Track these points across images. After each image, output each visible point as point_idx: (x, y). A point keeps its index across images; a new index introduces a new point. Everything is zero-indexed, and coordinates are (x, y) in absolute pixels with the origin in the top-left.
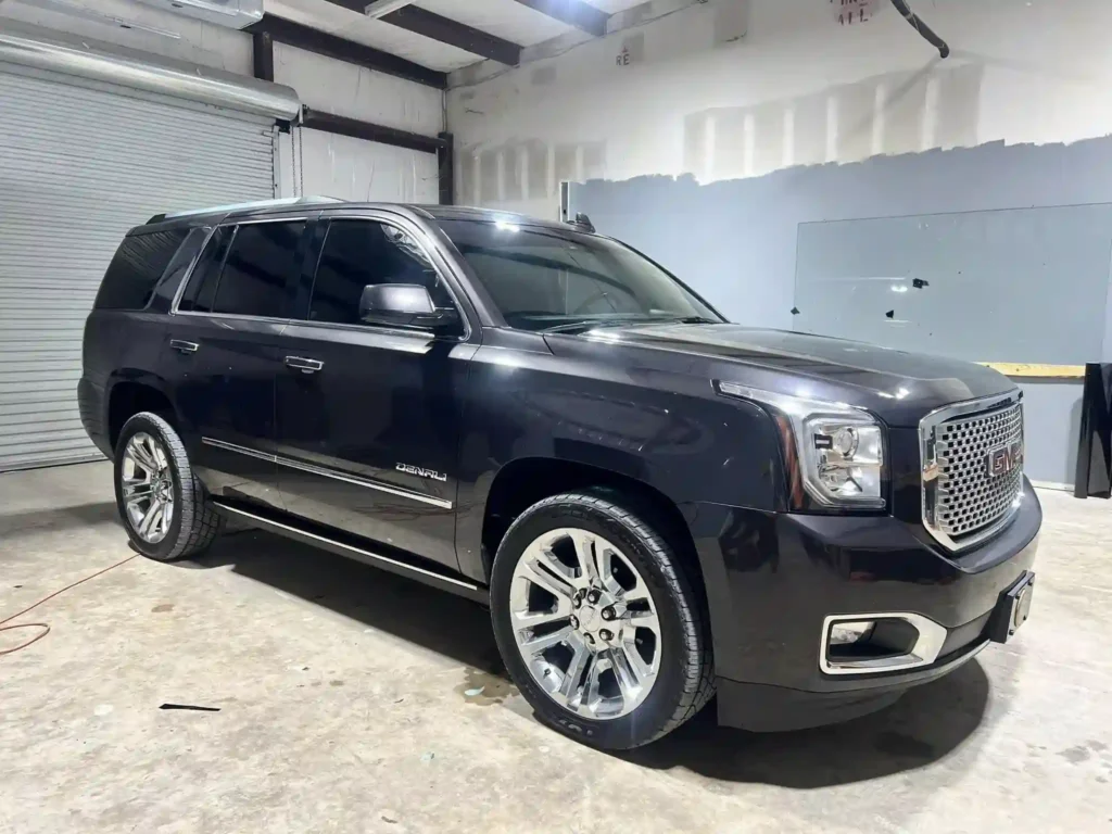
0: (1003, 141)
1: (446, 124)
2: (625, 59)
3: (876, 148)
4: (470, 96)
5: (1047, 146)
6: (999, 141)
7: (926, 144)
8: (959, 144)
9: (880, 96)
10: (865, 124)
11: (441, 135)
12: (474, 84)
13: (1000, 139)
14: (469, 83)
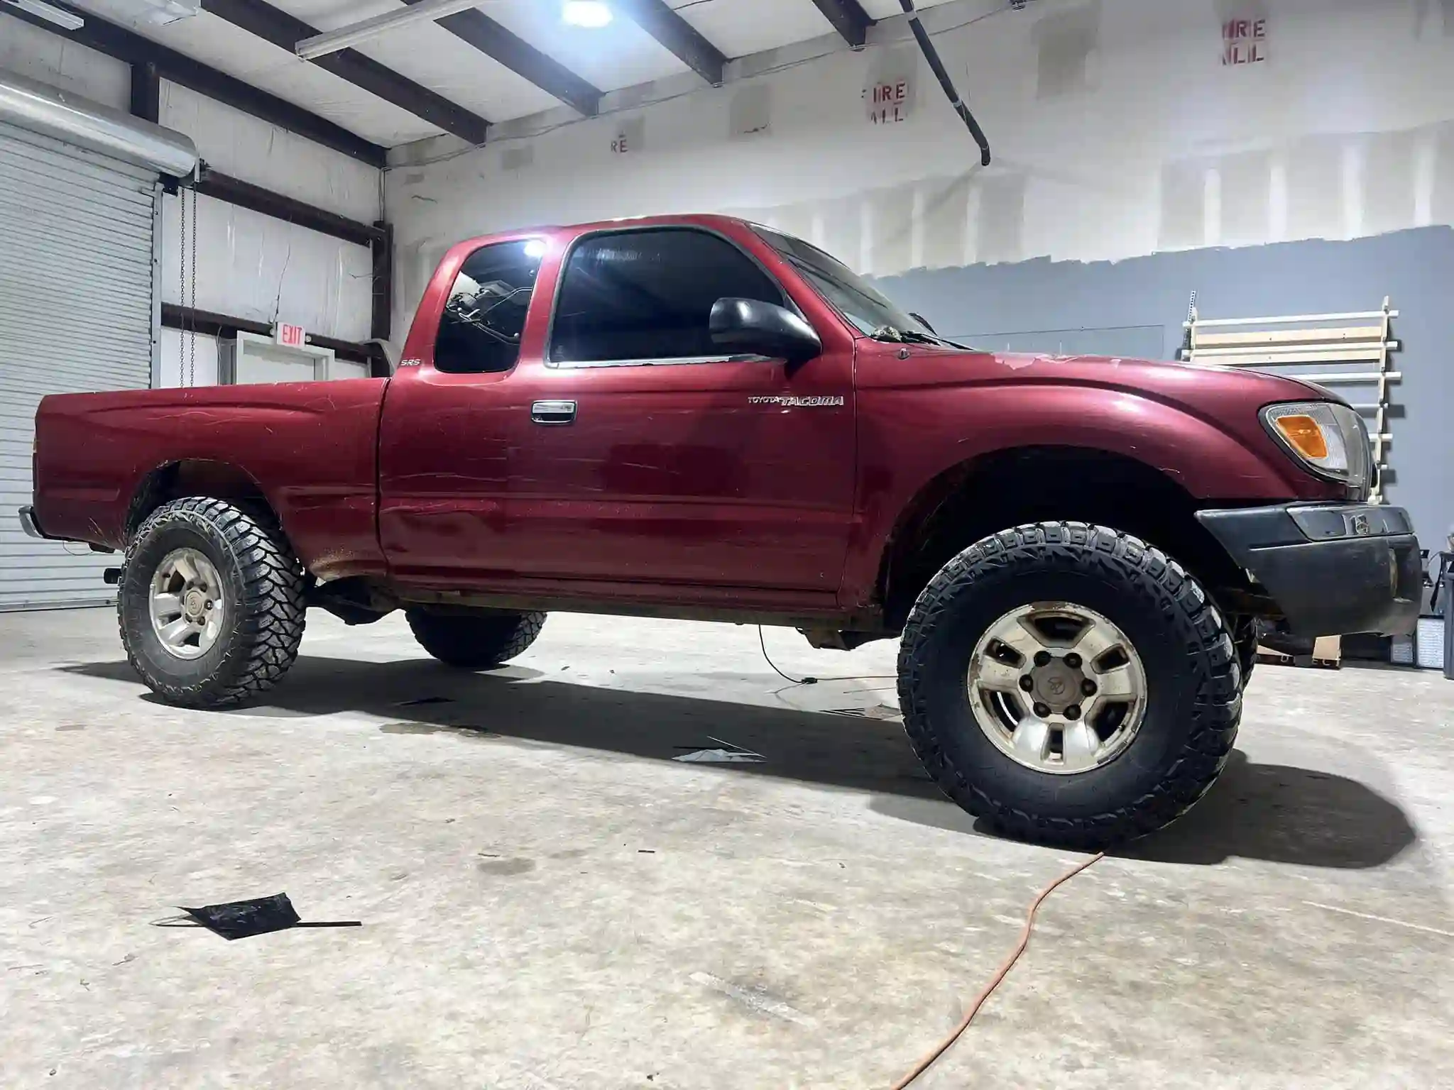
0: (1049, 257)
1: (384, 211)
2: (621, 145)
3: (916, 262)
4: (417, 178)
5: (1094, 264)
6: (1043, 258)
7: (970, 258)
8: (1004, 260)
9: (918, 205)
10: (903, 233)
11: (376, 224)
12: (424, 164)
13: (1045, 255)
14: (419, 162)
